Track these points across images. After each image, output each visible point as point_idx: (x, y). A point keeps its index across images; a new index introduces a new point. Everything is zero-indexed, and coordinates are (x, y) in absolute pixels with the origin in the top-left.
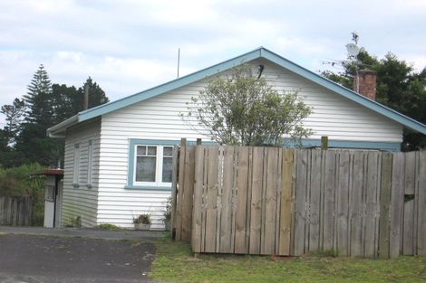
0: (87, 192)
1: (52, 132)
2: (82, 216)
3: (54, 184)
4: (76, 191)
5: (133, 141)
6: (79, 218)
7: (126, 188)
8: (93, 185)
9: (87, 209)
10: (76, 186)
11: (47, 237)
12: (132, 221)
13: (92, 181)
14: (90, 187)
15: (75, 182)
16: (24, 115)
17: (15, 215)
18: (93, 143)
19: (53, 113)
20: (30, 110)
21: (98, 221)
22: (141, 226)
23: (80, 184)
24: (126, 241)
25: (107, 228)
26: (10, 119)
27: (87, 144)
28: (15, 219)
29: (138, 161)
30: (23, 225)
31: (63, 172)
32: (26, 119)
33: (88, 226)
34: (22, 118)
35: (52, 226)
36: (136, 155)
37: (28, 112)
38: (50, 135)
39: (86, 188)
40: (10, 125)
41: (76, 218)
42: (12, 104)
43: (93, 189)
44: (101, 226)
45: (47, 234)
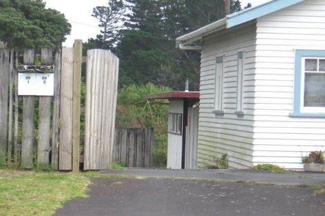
0: (236, 122)
1: (183, 42)
2: (230, 153)
3: (181, 111)
4: (219, 121)
5: (299, 53)
6: (225, 156)
7: (291, 116)
8: (245, 112)
9: (238, 144)
10: (219, 114)
11: (200, 182)
12: (300, 160)
13: (244, 106)
14: (240, 115)
15: (217, 108)
16: (123, 20)
17: (132, 153)
18: (244, 55)
19: (161, 16)
20: (131, 12)
21: (254, 160)
22: (313, 166)
23: (225, 111)
24: (305, 186)
25: (266, 169)
26: (104, 25)
27: (236, 57)
28: (131, 159)
29: (306, 80)
30: (143, 166)
31: (199, 94)
32: (126, 24)
33: (240, 167)
34: (121, 23)
35: (180, 167)
36: (303, 72)
37: (128, 15)
38: (181, 47)
39: (236, 117)
40: (105, 32)
41: (220, 156)
42: (107, 5)
43: (245, 117)
44: (259, 167)
45: (198, 179)
